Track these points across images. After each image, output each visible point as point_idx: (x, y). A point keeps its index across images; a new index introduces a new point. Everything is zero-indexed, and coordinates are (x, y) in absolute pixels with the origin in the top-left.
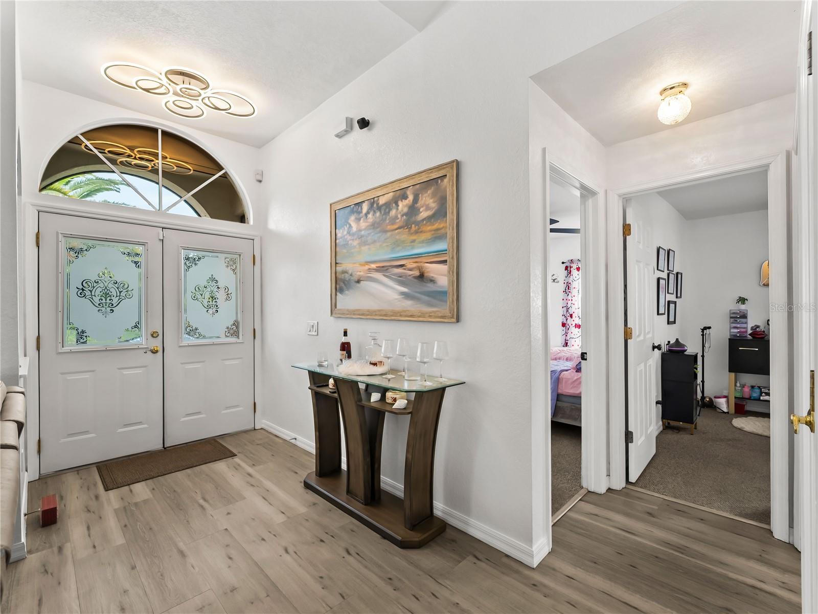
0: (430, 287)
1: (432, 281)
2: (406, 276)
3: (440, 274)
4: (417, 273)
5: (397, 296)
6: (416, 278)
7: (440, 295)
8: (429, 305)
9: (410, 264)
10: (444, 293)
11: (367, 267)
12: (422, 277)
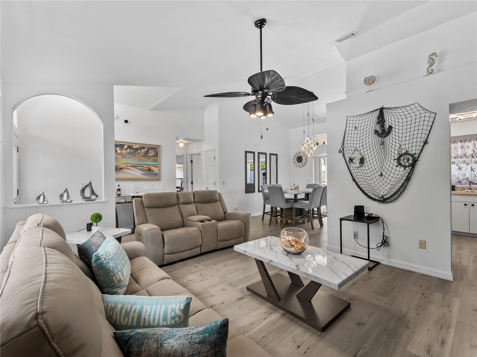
0: (153, 172)
1: (153, 171)
2: (144, 169)
3: (156, 170)
4: (148, 169)
5: (140, 174)
6: (148, 170)
7: (156, 175)
8: (152, 177)
9: (145, 166)
10: (157, 174)
11: (126, 165)
12: (150, 170)
